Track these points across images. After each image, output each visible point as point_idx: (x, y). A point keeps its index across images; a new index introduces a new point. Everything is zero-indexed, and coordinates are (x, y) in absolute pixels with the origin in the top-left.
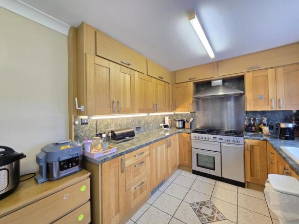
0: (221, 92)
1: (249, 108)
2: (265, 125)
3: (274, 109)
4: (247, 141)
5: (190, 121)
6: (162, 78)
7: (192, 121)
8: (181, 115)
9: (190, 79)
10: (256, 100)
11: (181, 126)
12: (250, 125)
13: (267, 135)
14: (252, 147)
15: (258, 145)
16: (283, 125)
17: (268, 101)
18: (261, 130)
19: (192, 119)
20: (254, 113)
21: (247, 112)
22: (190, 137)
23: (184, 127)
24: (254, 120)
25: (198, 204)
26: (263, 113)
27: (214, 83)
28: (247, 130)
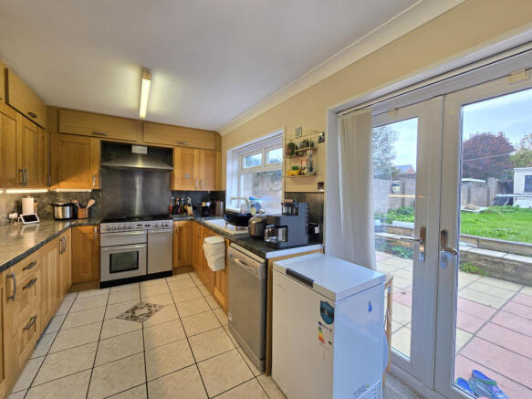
0: (140, 165)
1: (177, 187)
2: (189, 205)
3: (197, 190)
4: (177, 223)
5: (89, 205)
6: (35, 116)
7: (93, 205)
8: (67, 195)
9: (94, 133)
10: (183, 179)
11: (68, 216)
12: (175, 207)
13: (191, 215)
14: (180, 228)
15: (186, 226)
16: (204, 204)
17: (193, 181)
18: (186, 211)
19: (91, 202)
20: (180, 192)
21: (173, 192)
22: (99, 230)
23: (74, 216)
24: (180, 200)
25: (128, 312)
26: (188, 193)
27: (136, 150)
28: (172, 213)
